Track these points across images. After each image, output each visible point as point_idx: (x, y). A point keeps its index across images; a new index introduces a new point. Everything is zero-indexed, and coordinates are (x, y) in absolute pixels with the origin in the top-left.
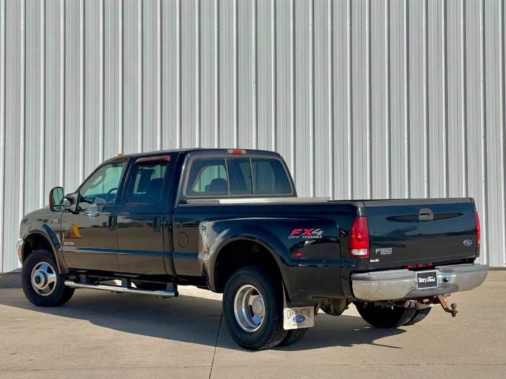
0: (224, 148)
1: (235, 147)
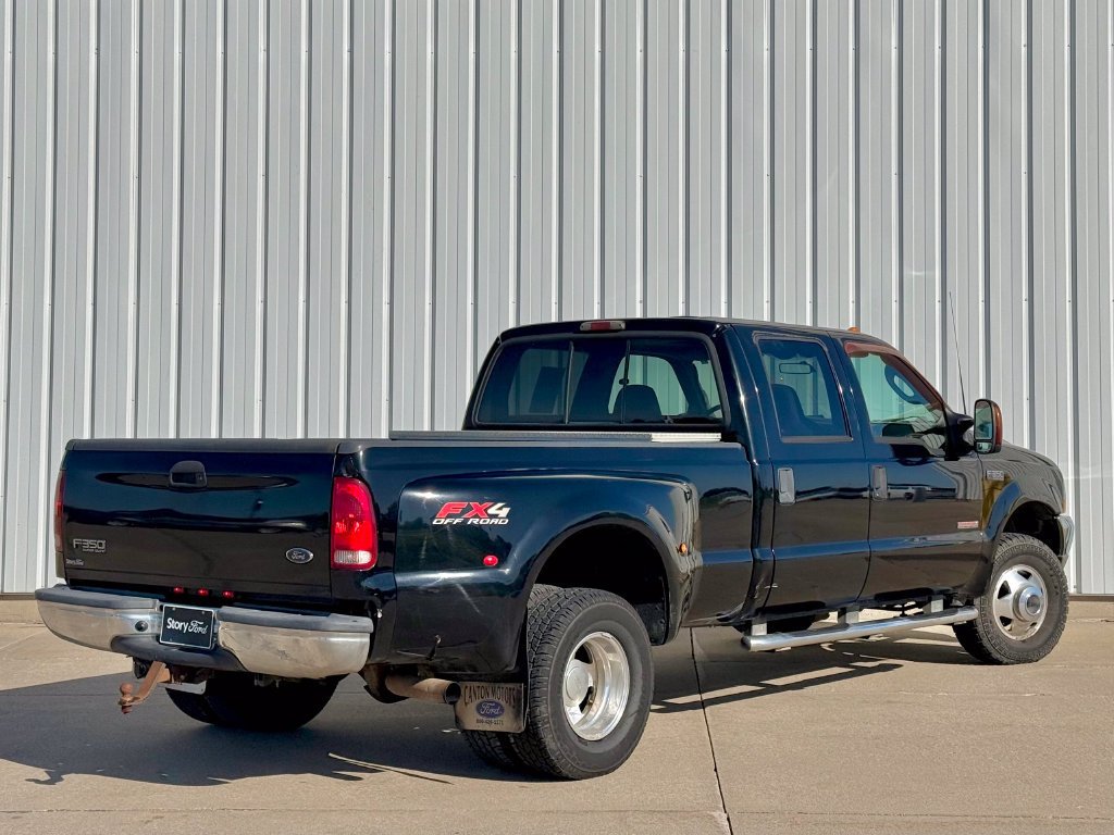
0: (572, 319)
1: (596, 317)
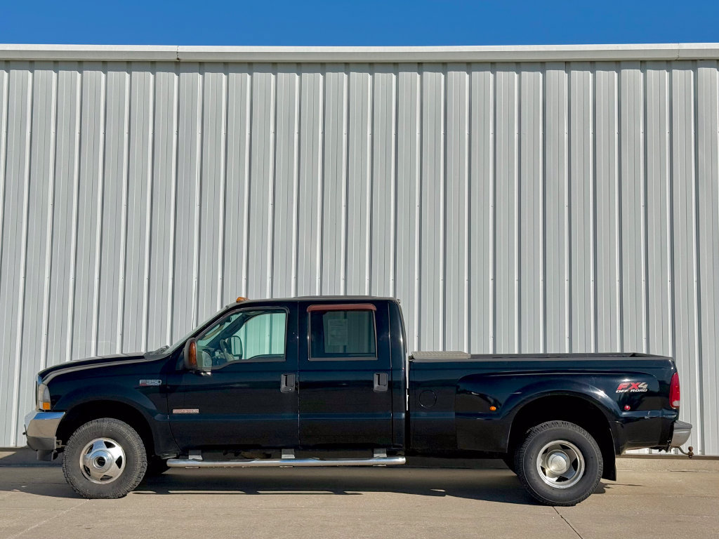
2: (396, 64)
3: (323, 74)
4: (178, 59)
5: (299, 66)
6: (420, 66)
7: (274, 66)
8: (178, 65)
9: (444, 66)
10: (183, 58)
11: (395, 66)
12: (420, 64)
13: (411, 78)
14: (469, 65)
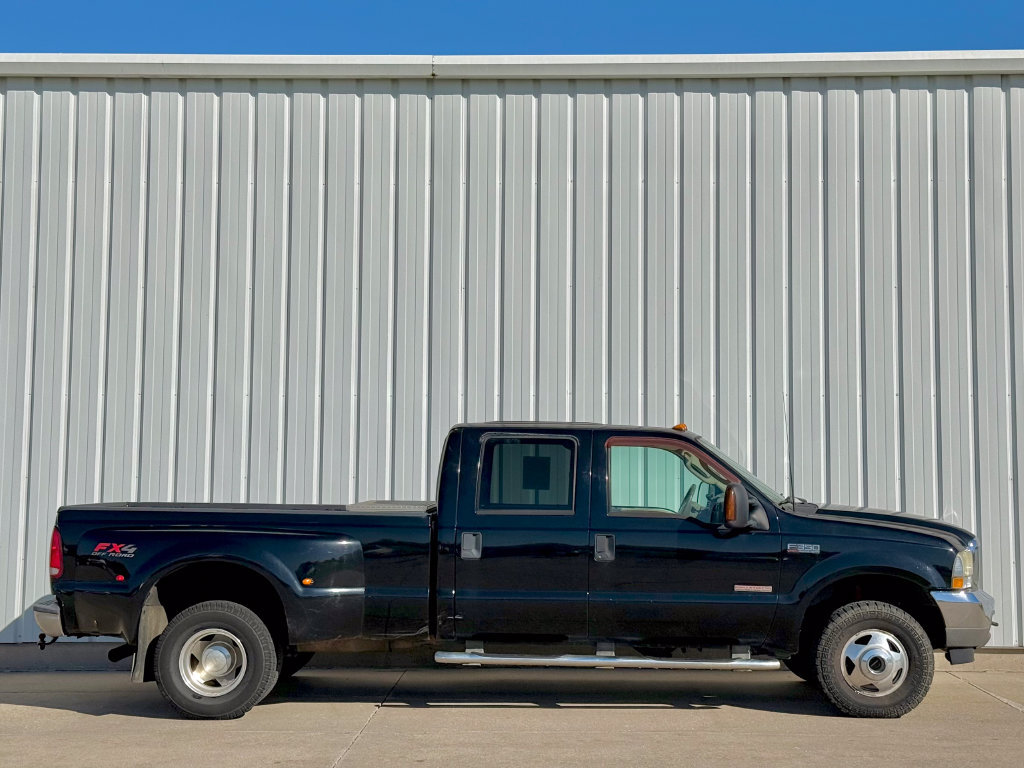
2: (751, 80)
3: (644, 95)
4: (433, 75)
5: (608, 84)
6: (787, 82)
7: (572, 84)
8: (432, 83)
9: (822, 81)
10: (440, 74)
11: (749, 83)
12: (786, 79)
13: (773, 100)
14: (859, 81)
